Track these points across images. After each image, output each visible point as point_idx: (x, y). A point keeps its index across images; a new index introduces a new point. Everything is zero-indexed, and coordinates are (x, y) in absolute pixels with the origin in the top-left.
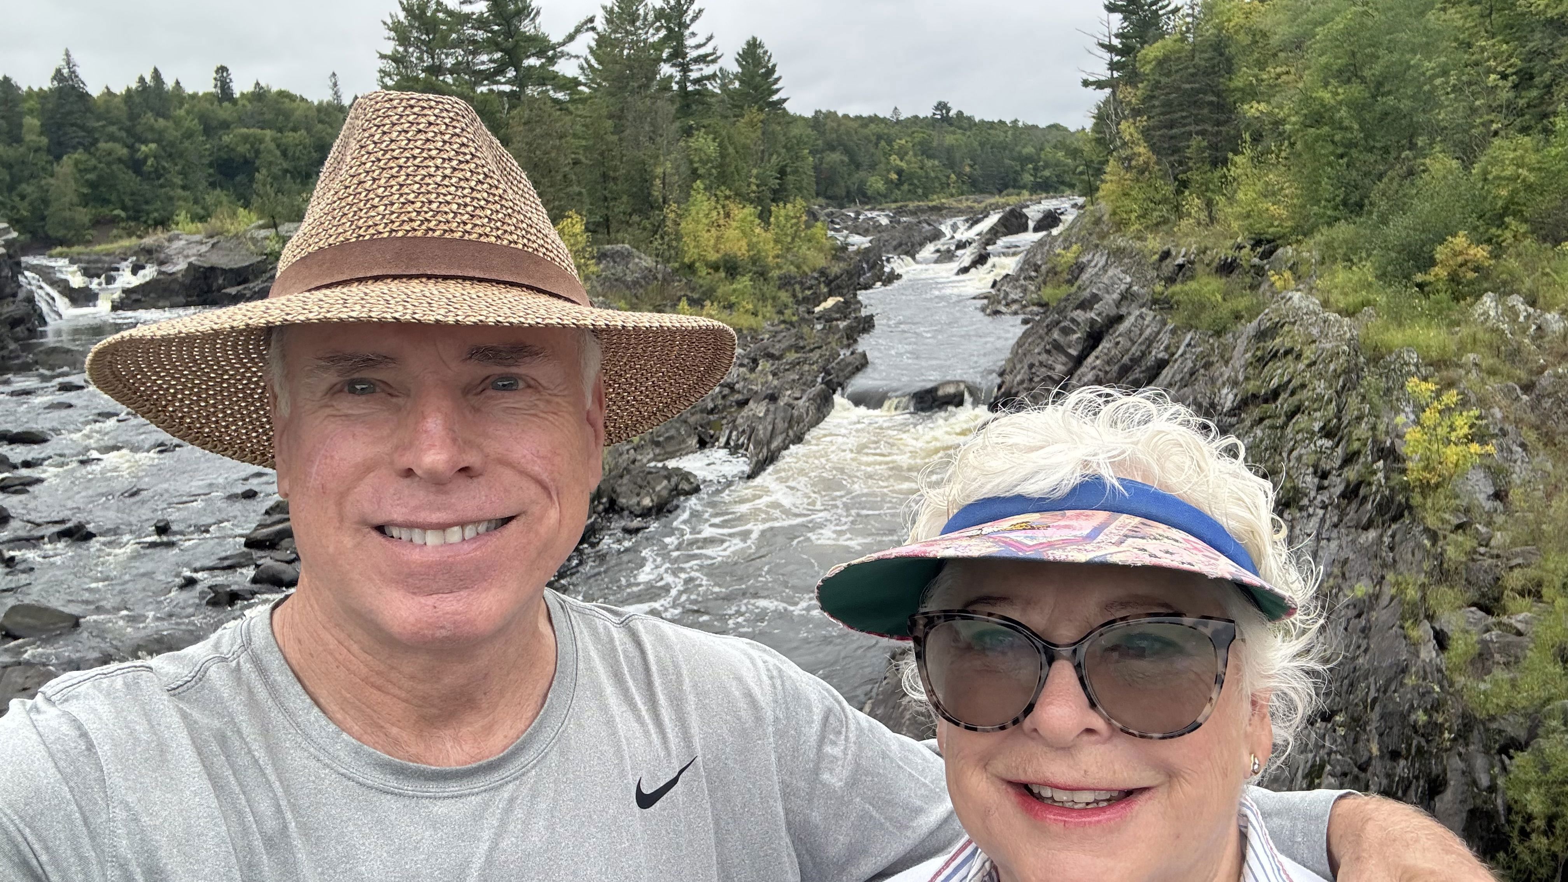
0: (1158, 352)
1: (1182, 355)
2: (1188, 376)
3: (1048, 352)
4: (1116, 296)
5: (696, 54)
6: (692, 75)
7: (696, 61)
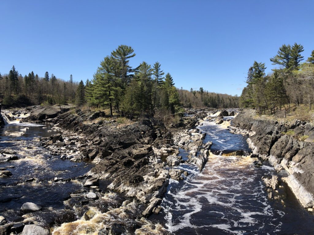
3: (264, 145)
4: (275, 132)
5: (160, 73)
6: (159, 78)
7: (160, 75)
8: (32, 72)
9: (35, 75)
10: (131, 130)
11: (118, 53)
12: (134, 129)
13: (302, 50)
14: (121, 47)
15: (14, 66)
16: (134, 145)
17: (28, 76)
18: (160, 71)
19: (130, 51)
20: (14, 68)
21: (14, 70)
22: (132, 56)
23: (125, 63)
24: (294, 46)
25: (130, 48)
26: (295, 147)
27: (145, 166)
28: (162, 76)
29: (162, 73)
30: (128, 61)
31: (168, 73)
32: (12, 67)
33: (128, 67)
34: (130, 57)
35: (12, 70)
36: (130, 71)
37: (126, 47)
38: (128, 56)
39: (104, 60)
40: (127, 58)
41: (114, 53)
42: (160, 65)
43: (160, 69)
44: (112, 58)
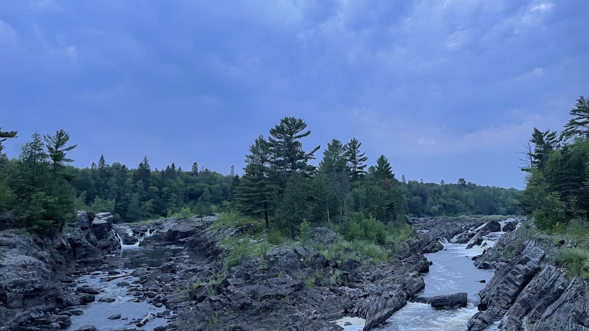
0: (558, 286)
1: (570, 288)
2: (573, 297)
3: (506, 282)
4: (537, 259)
5: (360, 158)
6: (358, 166)
7: (360, 160)
8: (173, 164)
9: (177, 168)
10: (280, 255)
11: (281, 131)
14: (286, 121)
17: (165, 169)
18: (358, 154)
19: (300, 125)
20: (146, 159)
21: (146, 163)
22: (305, 135)
23: (293, 145)
25: (300, 121)
28: (362, 162)
29: (362, 157)
30: (296, 143)
32: (143, 158)
33: (299, 151)
34: (300, 137)
35: (143, 163)
36: (302, 157)
37: (293, 120)
38: (297, 134)
39: (255, 143)
40: (296, 138)
41: (273, 132)
42: (360, 145)
43: (359, 151)
44: (270, 139)
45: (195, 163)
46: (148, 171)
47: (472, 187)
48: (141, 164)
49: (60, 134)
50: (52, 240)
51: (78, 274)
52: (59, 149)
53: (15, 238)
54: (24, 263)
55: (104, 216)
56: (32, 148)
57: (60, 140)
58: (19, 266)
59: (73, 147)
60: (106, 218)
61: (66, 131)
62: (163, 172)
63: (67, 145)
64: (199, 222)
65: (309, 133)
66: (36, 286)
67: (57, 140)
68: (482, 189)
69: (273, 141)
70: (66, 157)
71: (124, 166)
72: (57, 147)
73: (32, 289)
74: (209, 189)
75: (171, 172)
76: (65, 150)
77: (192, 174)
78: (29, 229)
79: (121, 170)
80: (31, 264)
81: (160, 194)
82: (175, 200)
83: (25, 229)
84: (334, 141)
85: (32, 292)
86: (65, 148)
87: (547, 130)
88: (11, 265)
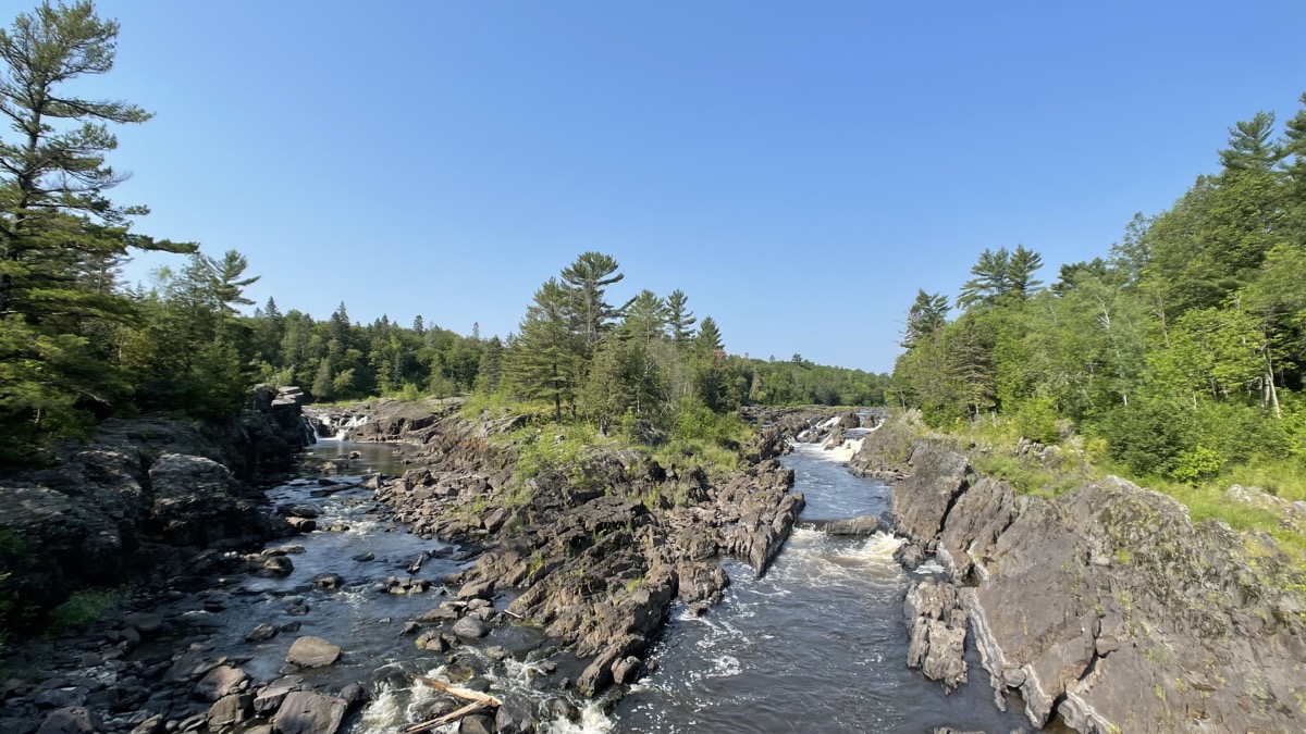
5: (685, 319)
6: (683, 331)
7: (685, 323)
8: (385, 317)
9: (391, 323)
10: (597, 460)
11: (579, 272)
12: (605, 458)
13: (1038, 264)
14: (587, 258)
15: (342, 303)
16: (599, 499)
17: (373, 324)
18: (683, 314)
19: (608, 265)
20: (342, 308)
21: (343, 314)
22: (615, 280)
23: (595, 295)
24: (1016, 253)
25: (609, 259)
26: (1009, 508)
27: (616, 552)
28: (688, 325)
29: (688, 319)
30: (602, 292)
31: (709, 319)
32: (338, 306)
33: (604, 305)
34: (607, 282)
35: (339, 312)
36: (609, 314)
37: (598, 256)
38: (603, 279)
39: (542, 289)
40: (600, 284)
41: (567, 273)
42: (685, 299)
43: (684, 309)
44: (563, 284)
45: (419, 317)
46: (347, 326)
47: (807, 366)
48: (336, 315)
49: (232, 258)
50: (226, 429)
51: (268, 484)
52: (229, 282)
53: (171, 427)
54: (195, 469)
55: (290, 392)
56: (191, 277)
57: (231, 268)
58: (188, 474)
59: (253, 281)
60: (293, 396)
61: (242, 252)
62: (370, 327)
63: (243, 276)
64: (438, 405)
65: (620, 277)
66: (221, 508)
67: (227, 267)
68: (821, 369)
69: (568, 288)
70: (241, 296)
71: (308, 316)
72: (227, 278)
73: (214, 512)
74: (441, 356)
75: (382, 328)
76: (239, 284)
77: (413, 333)
78: (191, 410)
79: (302, 322)
80: (208, 470)
81: (364, 361)
82: (387, 371)
83: (183, 412)
84: (645, 292)
85: (215, 516)
86: (239, 281)
87: (935, 293)
88: (174, 473)
